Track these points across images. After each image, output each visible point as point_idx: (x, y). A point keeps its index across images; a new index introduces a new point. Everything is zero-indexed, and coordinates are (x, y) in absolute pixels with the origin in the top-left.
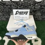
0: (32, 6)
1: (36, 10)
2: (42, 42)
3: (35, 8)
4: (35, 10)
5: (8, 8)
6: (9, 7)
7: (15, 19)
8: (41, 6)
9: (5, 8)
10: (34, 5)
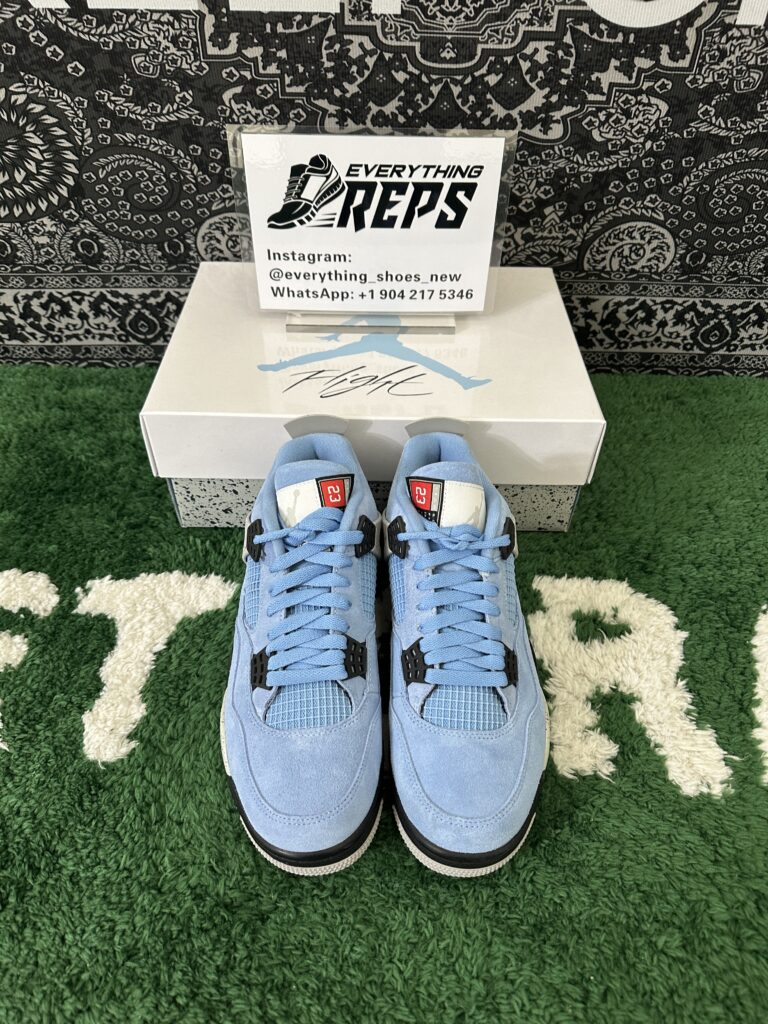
0: (536, 100)
1: (601, 181)
2: (687, 645)
3: (580, 141)
4: (589, 167)
5: (163, 131)
6: (180, 109)
7: (268, 302)
8: (682, 104)
9: (121, 123)
10: (575, 92)
